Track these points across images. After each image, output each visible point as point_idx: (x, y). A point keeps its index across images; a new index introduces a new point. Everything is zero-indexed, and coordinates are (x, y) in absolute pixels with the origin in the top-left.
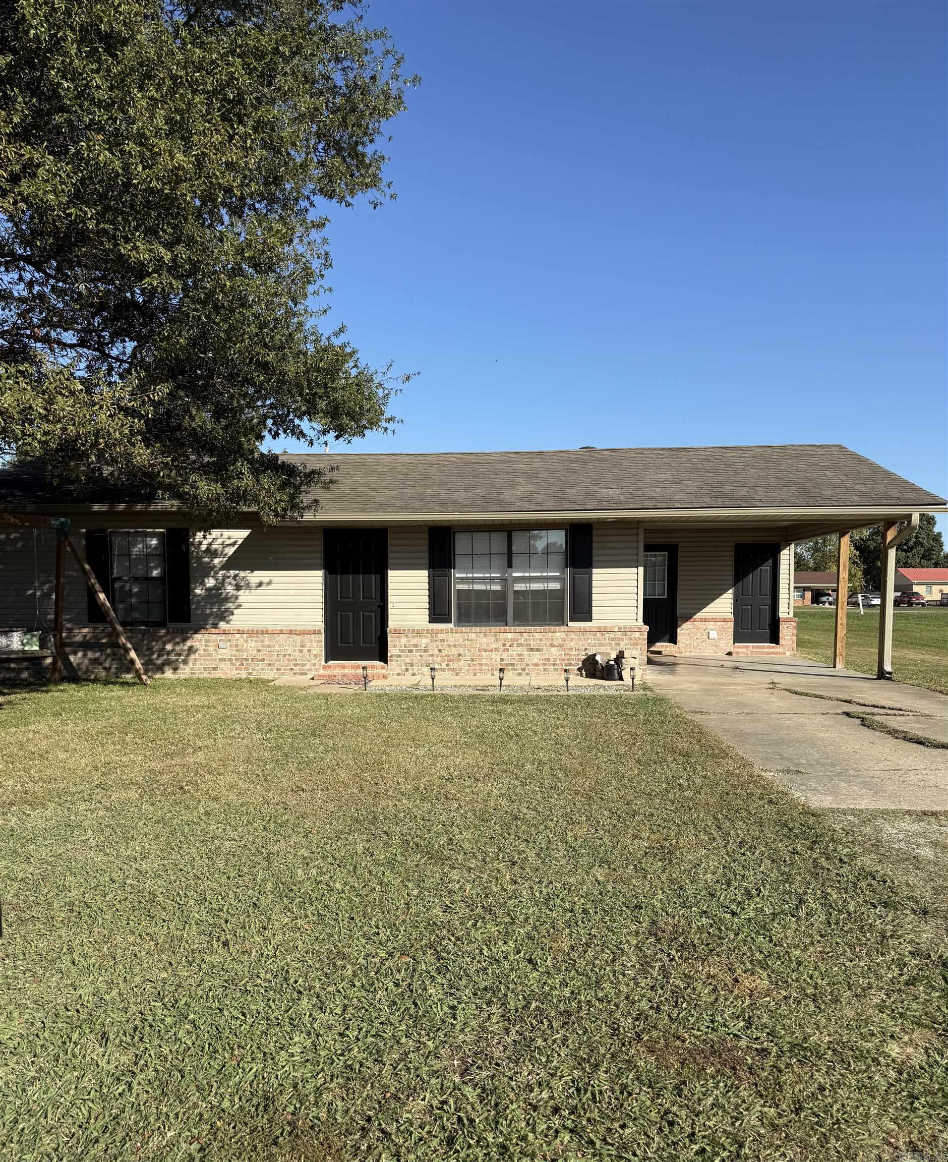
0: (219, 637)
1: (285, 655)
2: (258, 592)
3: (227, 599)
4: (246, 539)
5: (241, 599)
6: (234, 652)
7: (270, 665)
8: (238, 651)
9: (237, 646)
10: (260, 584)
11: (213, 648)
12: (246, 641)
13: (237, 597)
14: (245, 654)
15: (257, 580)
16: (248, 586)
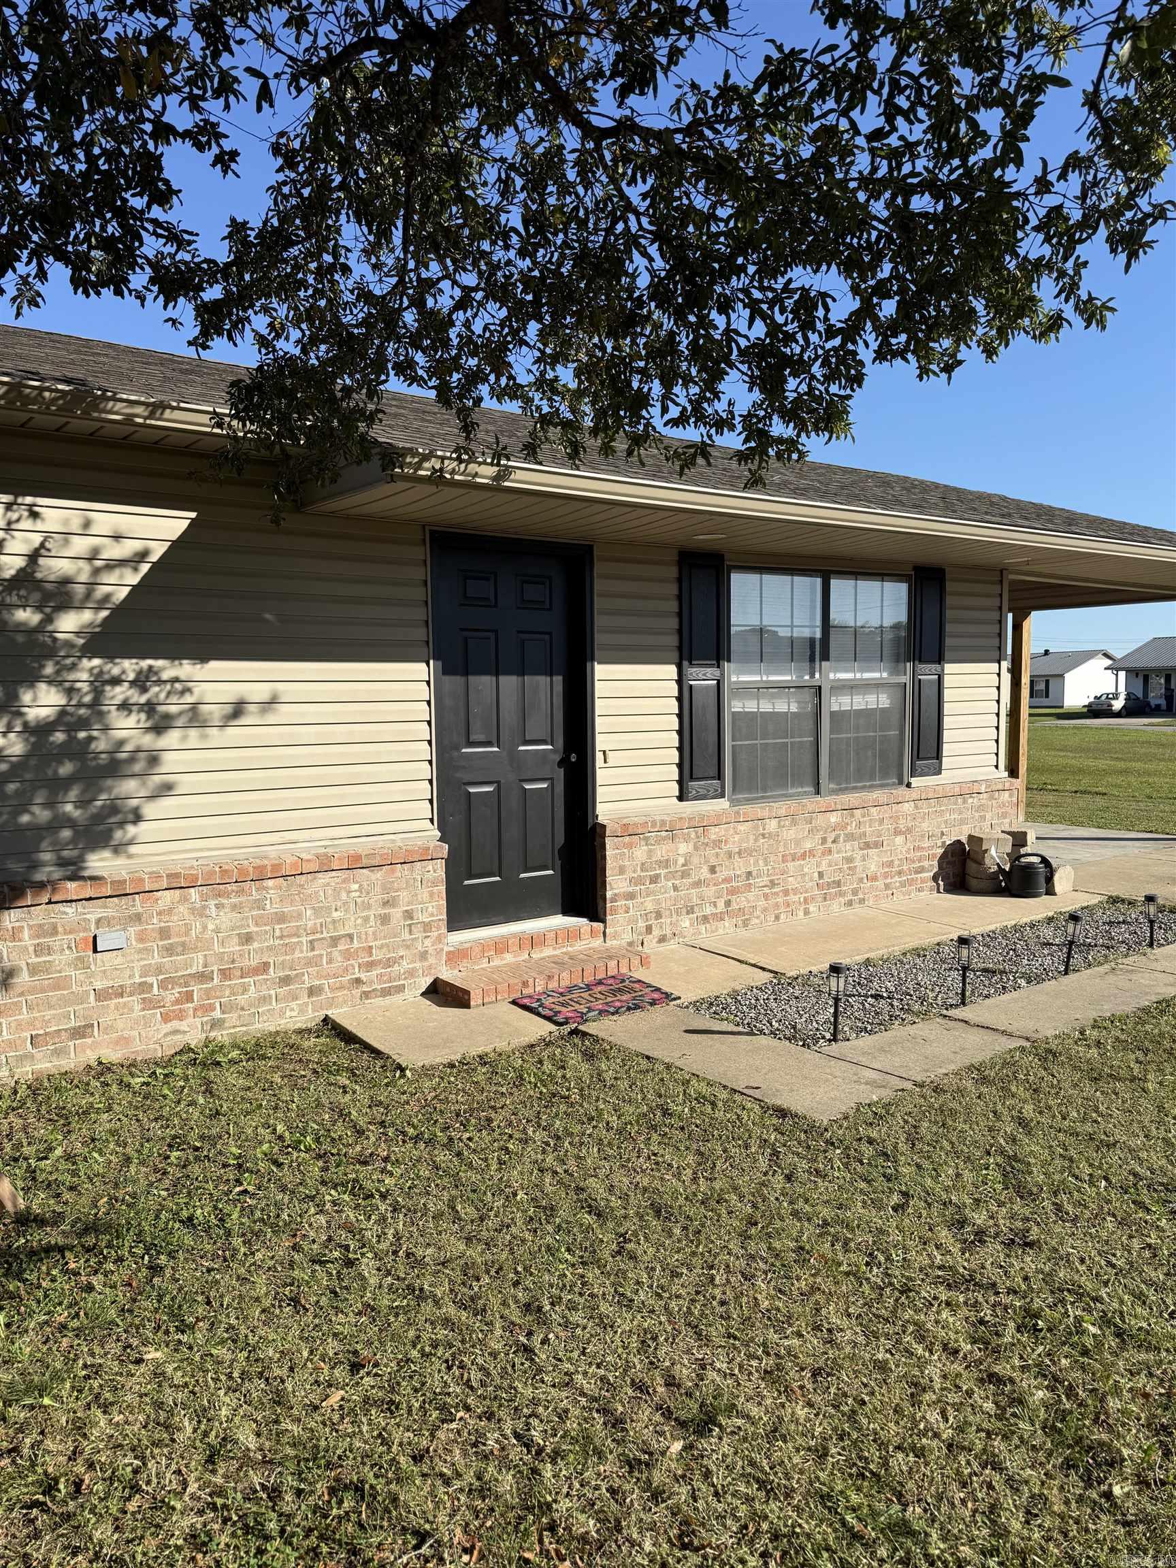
0: (94, 912)
1: (335, 941)
2: (233, 733)
3: (115, 767)
4: (177, 546)
5: (170, 762)
6: (156, 959)
7: (286, 981)
8: (170, 950)
9: (164, 933)
10: (237, 710)
11: (68, 955)
12: (201, 913)
13: (154, 760)
14: (199, 958)
15: (230, 693)
16: (195, 718)
